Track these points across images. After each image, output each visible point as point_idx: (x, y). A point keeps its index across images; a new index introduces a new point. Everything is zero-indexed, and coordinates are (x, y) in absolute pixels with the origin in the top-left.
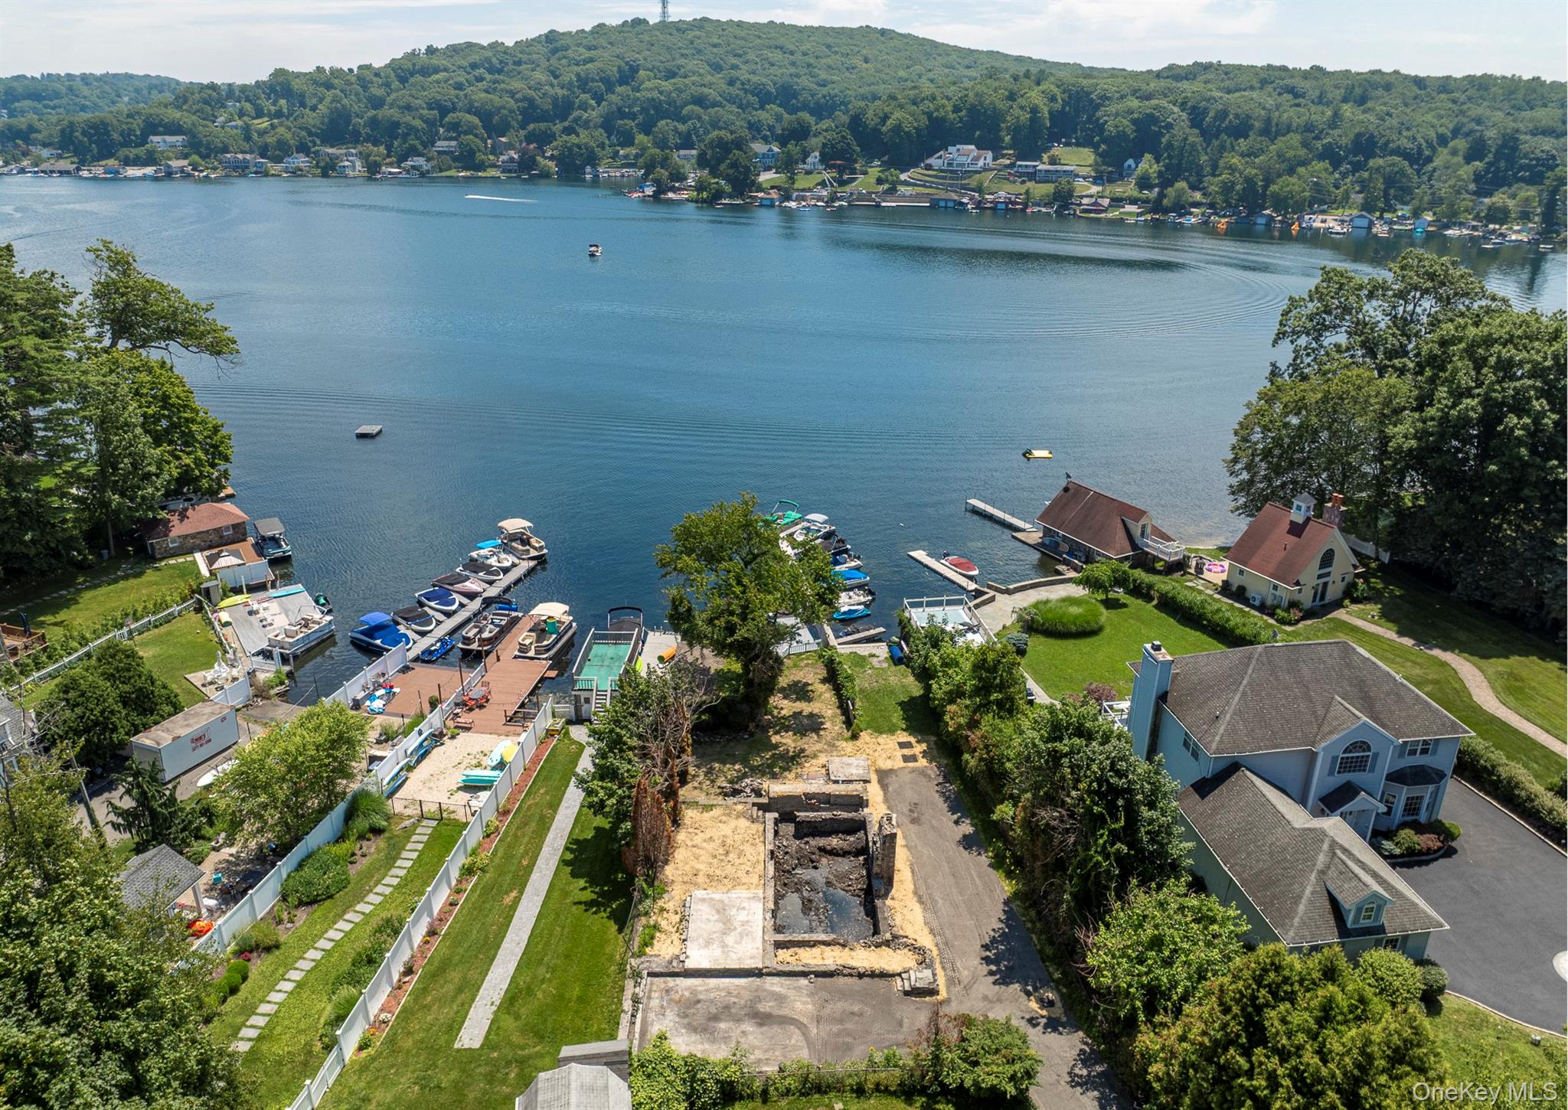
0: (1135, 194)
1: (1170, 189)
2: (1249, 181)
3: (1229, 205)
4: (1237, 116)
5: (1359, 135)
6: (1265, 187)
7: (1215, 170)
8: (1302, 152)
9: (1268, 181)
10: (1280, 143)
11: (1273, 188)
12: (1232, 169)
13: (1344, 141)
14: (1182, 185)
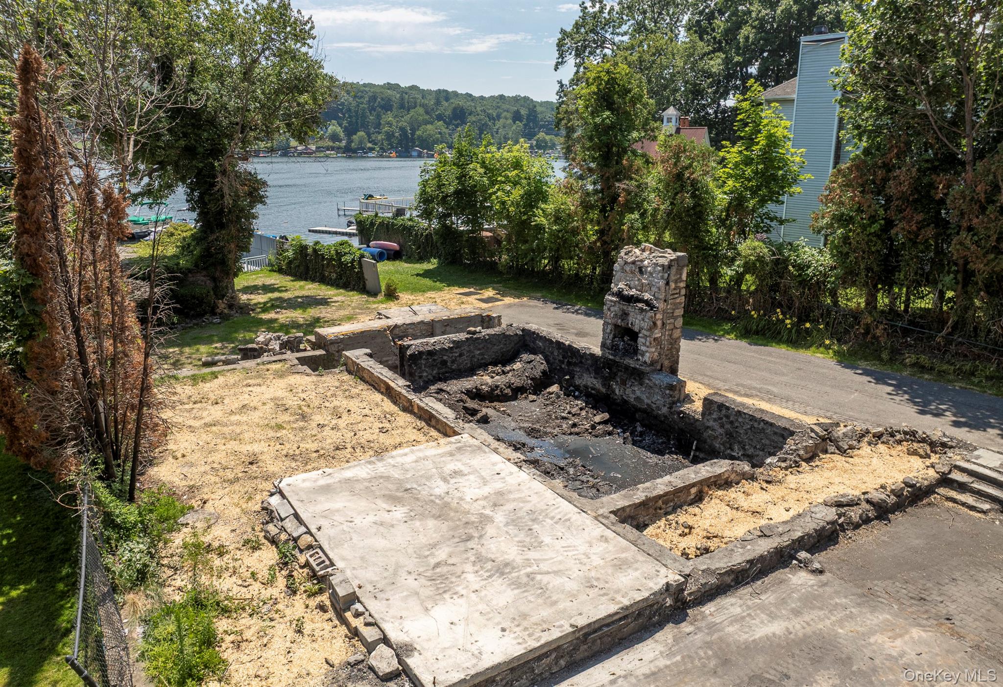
0: (331, 144)
1: (354, 136)
2: (402, 129)
3: (392, 148)
4: (382, 99)
5: (455, 109)
6: (413, 134)
7: (378, 125)
8: (427, 117)
9: (414, 130)
10: (412, 112)
11: (418, 133)
12: (390, 124)
13: (447, 113)
14: (361, 133)
